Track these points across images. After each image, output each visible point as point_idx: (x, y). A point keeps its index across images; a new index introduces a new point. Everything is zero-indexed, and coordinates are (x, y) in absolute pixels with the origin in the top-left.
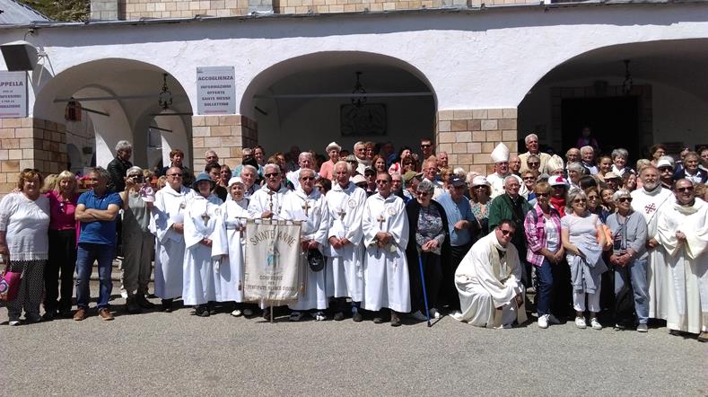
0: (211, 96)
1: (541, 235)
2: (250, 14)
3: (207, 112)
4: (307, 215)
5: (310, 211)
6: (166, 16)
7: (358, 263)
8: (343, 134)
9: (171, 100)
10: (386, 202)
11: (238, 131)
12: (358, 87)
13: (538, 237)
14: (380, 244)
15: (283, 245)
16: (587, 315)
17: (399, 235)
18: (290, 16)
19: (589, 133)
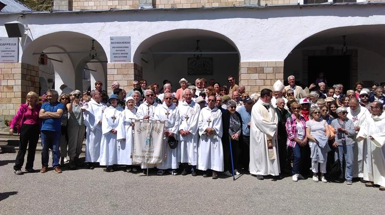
0: (118, 52)
1: (294, 131)
2: (140, 8)
3: (115, 61)
4: (168, 118)
5: (170, 116)
6: (94, 9)
7: (195, 144)
8: (189, 74)
9: (96, 54)
10: (212, 111)
11: (132, 71)
12: (197, 49)
13: (293, 132)
14: (208, 134)
15: (154, 134)
16: (319, 175)
17: (219, 129)
18: (162, 10)
19: (322, 76)
